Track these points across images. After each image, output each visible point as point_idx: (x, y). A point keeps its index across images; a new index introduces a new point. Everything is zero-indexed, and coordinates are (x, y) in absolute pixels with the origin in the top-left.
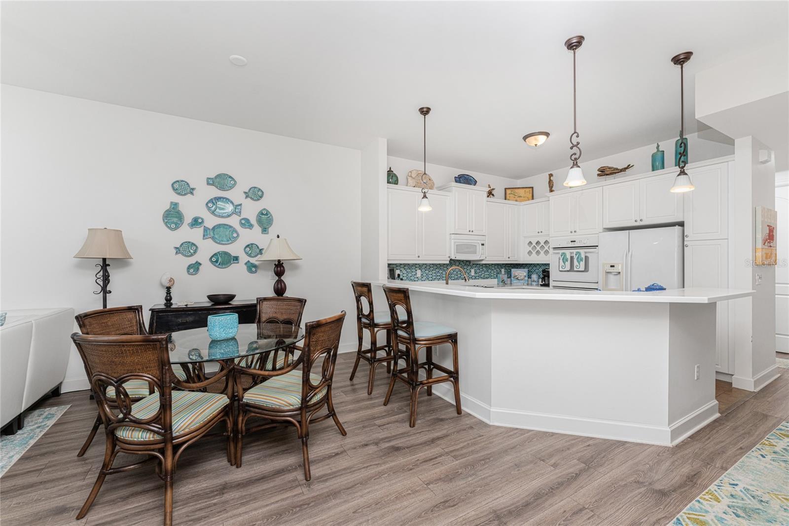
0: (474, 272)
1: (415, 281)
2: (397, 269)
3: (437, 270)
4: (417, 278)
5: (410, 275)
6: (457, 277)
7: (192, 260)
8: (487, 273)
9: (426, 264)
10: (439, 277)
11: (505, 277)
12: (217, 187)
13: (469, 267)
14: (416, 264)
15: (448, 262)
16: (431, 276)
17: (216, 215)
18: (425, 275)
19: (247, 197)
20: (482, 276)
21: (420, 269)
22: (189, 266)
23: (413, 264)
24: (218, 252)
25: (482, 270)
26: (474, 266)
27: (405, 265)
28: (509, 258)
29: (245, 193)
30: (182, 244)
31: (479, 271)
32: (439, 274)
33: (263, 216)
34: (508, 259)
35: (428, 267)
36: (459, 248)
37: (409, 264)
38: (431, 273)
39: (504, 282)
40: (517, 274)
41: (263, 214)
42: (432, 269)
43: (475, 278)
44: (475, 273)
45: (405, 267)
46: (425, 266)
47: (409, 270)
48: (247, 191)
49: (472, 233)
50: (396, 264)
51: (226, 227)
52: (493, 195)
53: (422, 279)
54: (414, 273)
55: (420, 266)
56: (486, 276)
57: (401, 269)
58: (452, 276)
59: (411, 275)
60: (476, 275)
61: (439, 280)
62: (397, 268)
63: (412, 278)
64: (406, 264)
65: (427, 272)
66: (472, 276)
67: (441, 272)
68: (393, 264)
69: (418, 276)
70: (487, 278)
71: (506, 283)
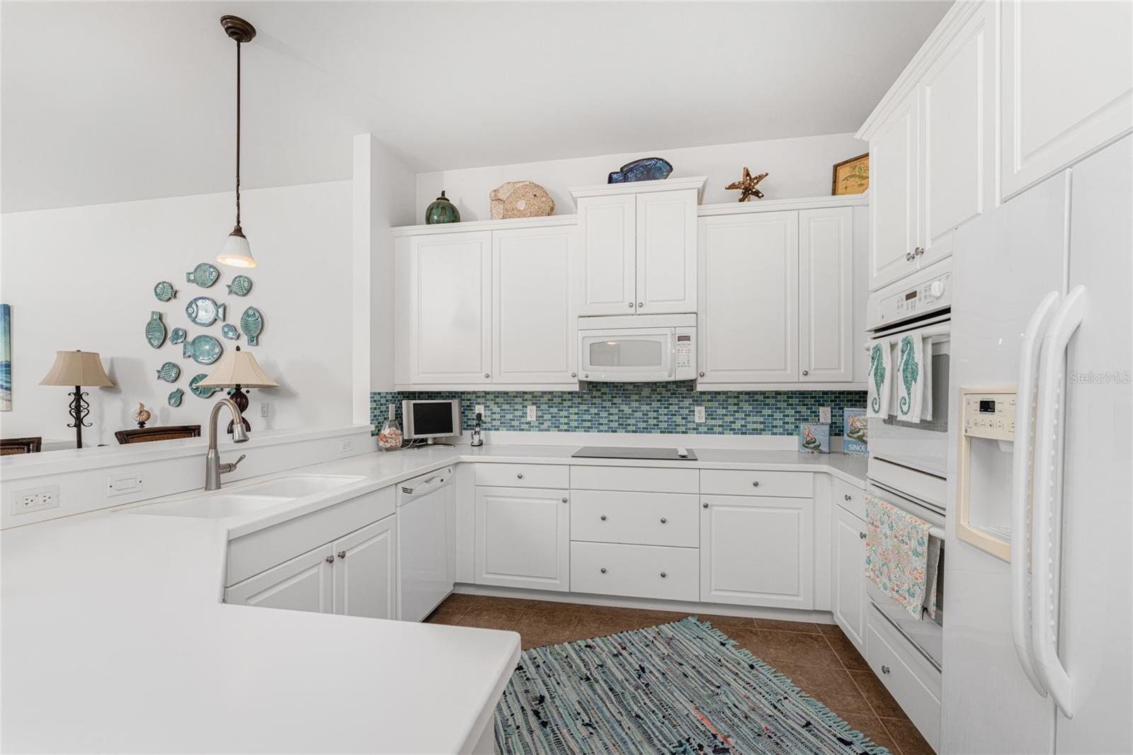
0: (703, 414)
1: (523, 430)
2: (479, 404)
3: (584, 407)
4: (529, 423)
5: (509, 416)
6: (644, 425)
7: (173, 387)
8: (755, 419)
9: (551, 393)
10: (589, 424)
11: (820, 432)
12: (198, 284)
13: (686, 403)
14: (525, 393)
15: (576, 388)
16: (566, 420)
17: (196, 323)
18: (547, 417)
19: (230, 292)
20: (737, 425)
21: (533, 404)
22: (171, 395)
23: (517, 392)
24: (198, 376)
25: (735, 408)
26: (704, 397)
27: (497, 394)
28: (806, 374)
29: (229, 286)
30: (164, 366)
31: (721, 411)
32: (589, 417)
33: (250, 319)
34: (803, 378)
35: (557, 400)
36: (598, 352)
37: (506, 393)
38: (565, 413)
39: (817, 447)
40: (858, 424)
41: (249, 316)
42: (569, 403)
43: (710, 430)
44: (710, 415)
45: (498, 400)
46: (550, 397)
47: (506, 407)
48: (230, 284)
49: (640, 310)
50: (474, 393)
51: (207, 339)
52: (757, 194)
53: (540, 425)
54: (519, 413)
55: (535, 398)
56: (750, 426)
57: (488, 403)
58: (629, 421)
59: (511, 416)
60: (714, 422)
61: (587, 429)
62: (479, 400)
63: (515, 423)
64: (499, 393)
65: (554, 410)
66: (699, 425)
67: (594, 411)
68: (469, 393)
69: (529, 419)
70: (755, 431)
71: (824, 448)
